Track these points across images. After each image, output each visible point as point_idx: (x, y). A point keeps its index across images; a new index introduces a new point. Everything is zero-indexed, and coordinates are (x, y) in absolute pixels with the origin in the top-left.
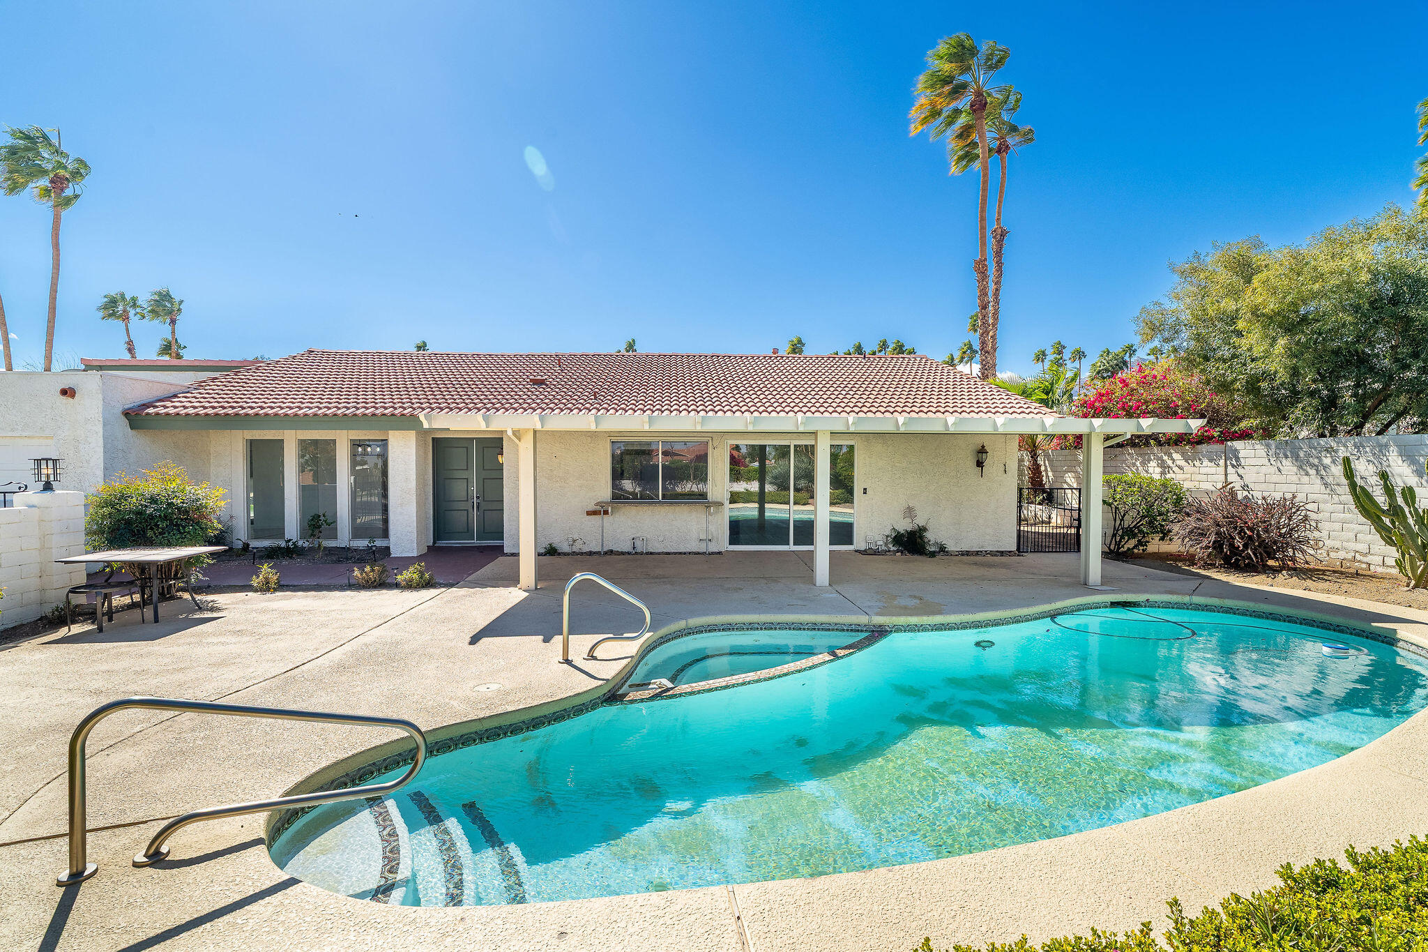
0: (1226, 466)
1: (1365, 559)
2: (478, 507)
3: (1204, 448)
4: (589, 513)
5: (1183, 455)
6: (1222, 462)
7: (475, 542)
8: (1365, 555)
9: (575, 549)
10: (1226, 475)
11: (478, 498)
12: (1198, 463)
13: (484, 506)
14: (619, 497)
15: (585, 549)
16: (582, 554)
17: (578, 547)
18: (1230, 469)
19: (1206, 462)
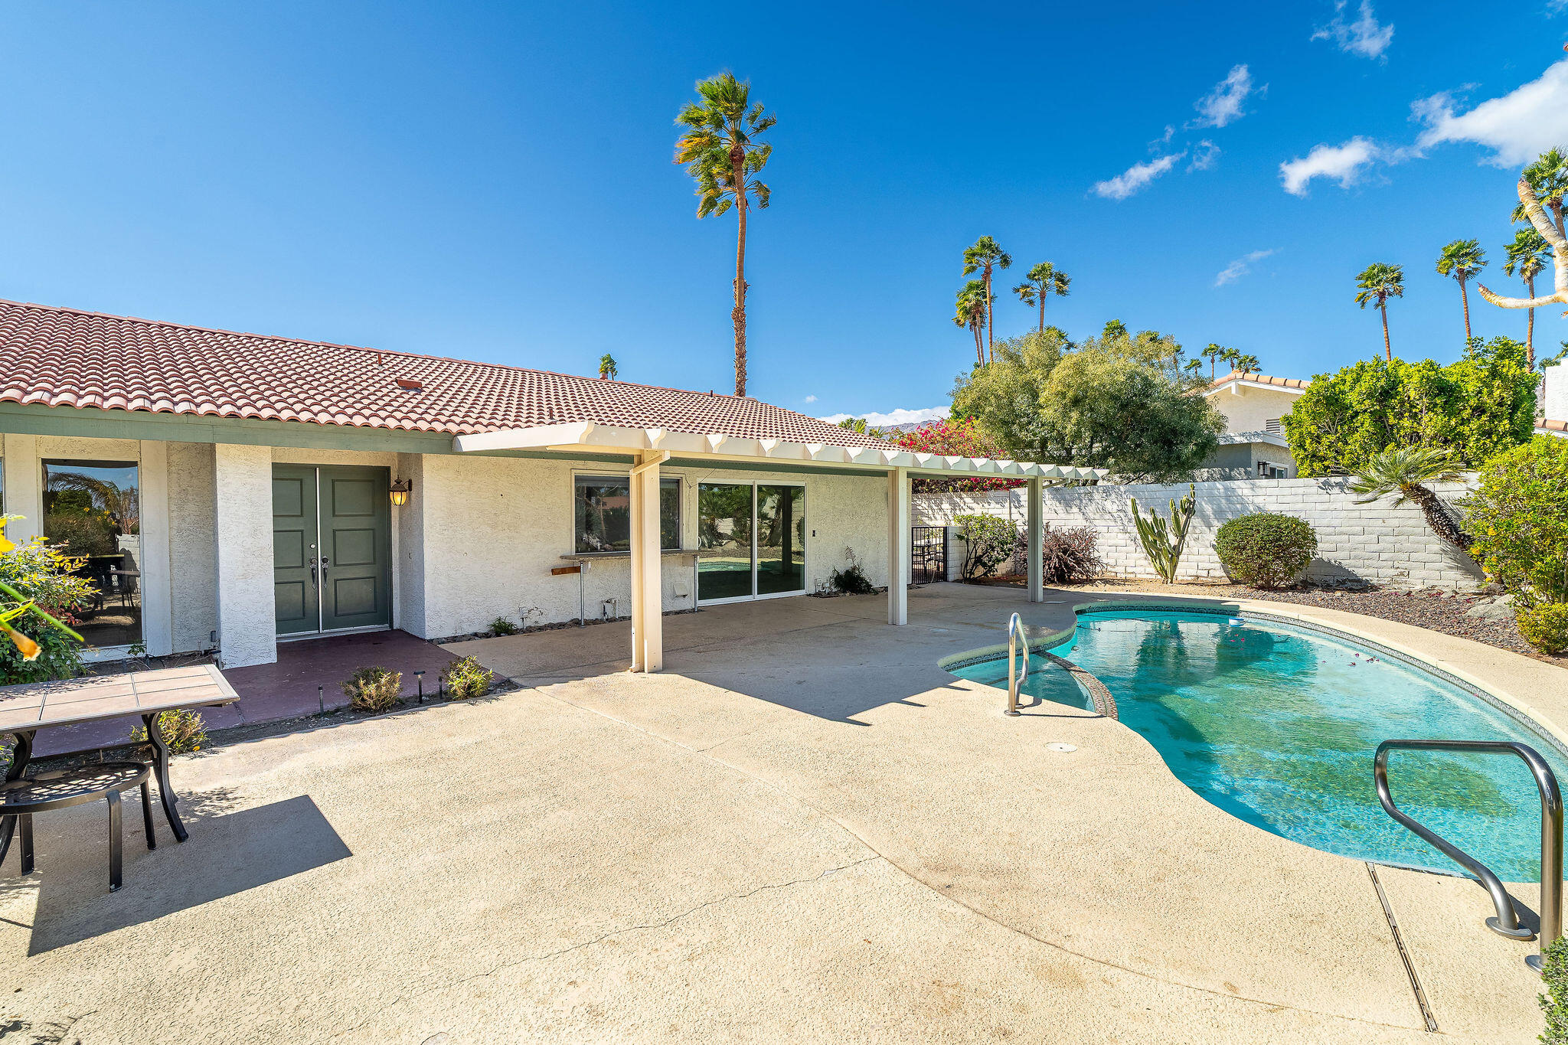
0: (1010, 508)
1: (1113, 570)
2: (325, 575)
3: (992, 493)
4: (555, 572)
5: (973, 498)
6: (1007, 505)
7: (324, 633)
8: (1114, 567)
9: (528, 623)
10: (1010, 514)
11: (324, 561)
12: (986, 505)
13: (335, 574)
14: (584, 548)
15: (543, 622)
16: (540, 629)
17: (533, 620)
18: (1013, 509)
19: (993, 505)
